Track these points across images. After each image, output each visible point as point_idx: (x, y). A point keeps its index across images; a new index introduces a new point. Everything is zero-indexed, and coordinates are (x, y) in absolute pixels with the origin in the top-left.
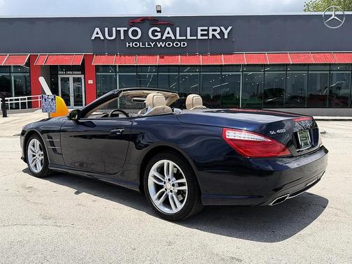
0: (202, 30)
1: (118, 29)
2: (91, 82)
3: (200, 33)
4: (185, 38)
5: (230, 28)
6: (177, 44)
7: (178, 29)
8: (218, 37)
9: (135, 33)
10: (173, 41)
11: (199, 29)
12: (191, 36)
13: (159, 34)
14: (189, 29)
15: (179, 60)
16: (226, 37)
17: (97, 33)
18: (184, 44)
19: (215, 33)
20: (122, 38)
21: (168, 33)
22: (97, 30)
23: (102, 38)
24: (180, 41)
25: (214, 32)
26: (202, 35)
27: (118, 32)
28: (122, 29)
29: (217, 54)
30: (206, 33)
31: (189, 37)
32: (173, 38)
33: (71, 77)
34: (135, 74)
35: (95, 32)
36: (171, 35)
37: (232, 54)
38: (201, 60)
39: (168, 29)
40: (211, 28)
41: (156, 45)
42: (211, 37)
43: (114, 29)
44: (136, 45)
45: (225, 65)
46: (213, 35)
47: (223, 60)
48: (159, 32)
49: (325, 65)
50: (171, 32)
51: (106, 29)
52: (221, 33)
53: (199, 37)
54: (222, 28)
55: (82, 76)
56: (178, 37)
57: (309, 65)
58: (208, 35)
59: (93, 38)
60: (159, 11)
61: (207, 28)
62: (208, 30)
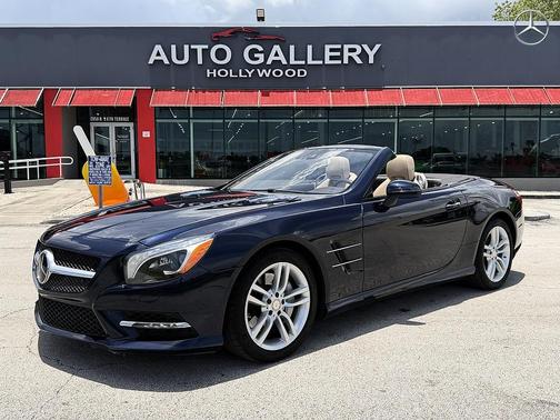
0: (331, 50)
1: (192, 47)
2: (146, 134)
3: (328, 54)
4: (303, 62)
5: (377, 46)
6: (290, 73)
7: (292, 48)
8: (359, 61)
9: (221, 54)
10: (284, 68)
11: (327, 47)
12: (313, 59)
13: (261, 56)
14: (310, 48)
15: (294, 99)
16: (371, 61)
17: (158, 54)
18: (302, 73)
19: (354, 55)
20: (200, 62)
21: (276, 55)
22: (158, 48)
23: (166, 62)
24: (296, 67)
25: (351, 53)
26: (332, 58)
27: (193, 53)
28: (199, 48)
29: (356, 90)
30: (338, 54)
31: (310, 62)
32: (284, 62)
33: (112, 127)
34: (221, 121)
35: (155, 52)
36: (282, 58)
37: (381, 89)
38: (330, 99)
39: (277, 48)
40: (346, 47)
41: (255, 73)
42: (346, 61)
43: (186, 47)
44: (223, 73)
45: (371, 108)
46: (350, 58)
47: (366, 99)
48: (261, 52)
49: (533, 107)
50: (280, 53)
51: (173, 47)
52: (364, 55)
53: (327, 61)
54: (366, 47)
55: (131, 125)
56: (292, 62)
57: (506, 107)
58: (341, 58)
59: (151, 62)
60: (261, 19)
61: (339, 46)
62: (341, 50)
